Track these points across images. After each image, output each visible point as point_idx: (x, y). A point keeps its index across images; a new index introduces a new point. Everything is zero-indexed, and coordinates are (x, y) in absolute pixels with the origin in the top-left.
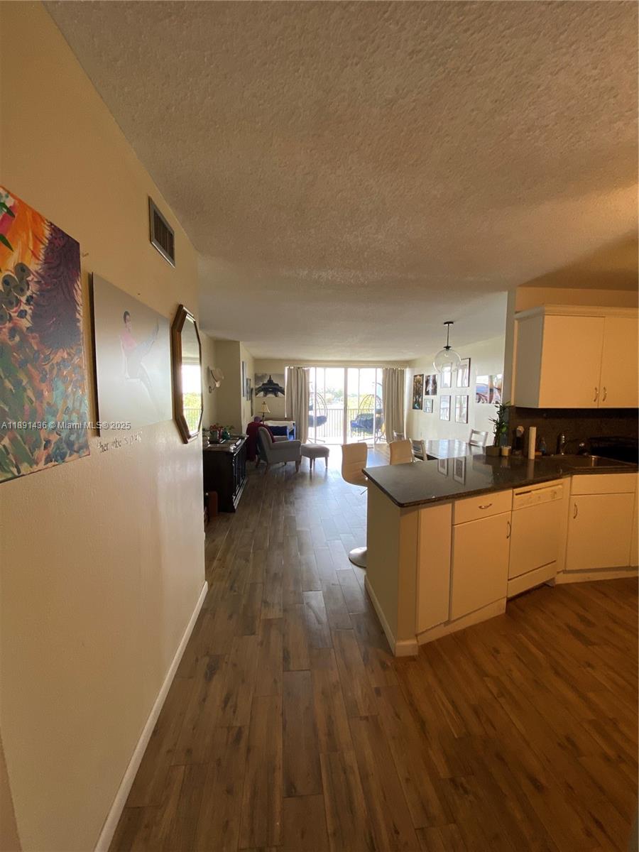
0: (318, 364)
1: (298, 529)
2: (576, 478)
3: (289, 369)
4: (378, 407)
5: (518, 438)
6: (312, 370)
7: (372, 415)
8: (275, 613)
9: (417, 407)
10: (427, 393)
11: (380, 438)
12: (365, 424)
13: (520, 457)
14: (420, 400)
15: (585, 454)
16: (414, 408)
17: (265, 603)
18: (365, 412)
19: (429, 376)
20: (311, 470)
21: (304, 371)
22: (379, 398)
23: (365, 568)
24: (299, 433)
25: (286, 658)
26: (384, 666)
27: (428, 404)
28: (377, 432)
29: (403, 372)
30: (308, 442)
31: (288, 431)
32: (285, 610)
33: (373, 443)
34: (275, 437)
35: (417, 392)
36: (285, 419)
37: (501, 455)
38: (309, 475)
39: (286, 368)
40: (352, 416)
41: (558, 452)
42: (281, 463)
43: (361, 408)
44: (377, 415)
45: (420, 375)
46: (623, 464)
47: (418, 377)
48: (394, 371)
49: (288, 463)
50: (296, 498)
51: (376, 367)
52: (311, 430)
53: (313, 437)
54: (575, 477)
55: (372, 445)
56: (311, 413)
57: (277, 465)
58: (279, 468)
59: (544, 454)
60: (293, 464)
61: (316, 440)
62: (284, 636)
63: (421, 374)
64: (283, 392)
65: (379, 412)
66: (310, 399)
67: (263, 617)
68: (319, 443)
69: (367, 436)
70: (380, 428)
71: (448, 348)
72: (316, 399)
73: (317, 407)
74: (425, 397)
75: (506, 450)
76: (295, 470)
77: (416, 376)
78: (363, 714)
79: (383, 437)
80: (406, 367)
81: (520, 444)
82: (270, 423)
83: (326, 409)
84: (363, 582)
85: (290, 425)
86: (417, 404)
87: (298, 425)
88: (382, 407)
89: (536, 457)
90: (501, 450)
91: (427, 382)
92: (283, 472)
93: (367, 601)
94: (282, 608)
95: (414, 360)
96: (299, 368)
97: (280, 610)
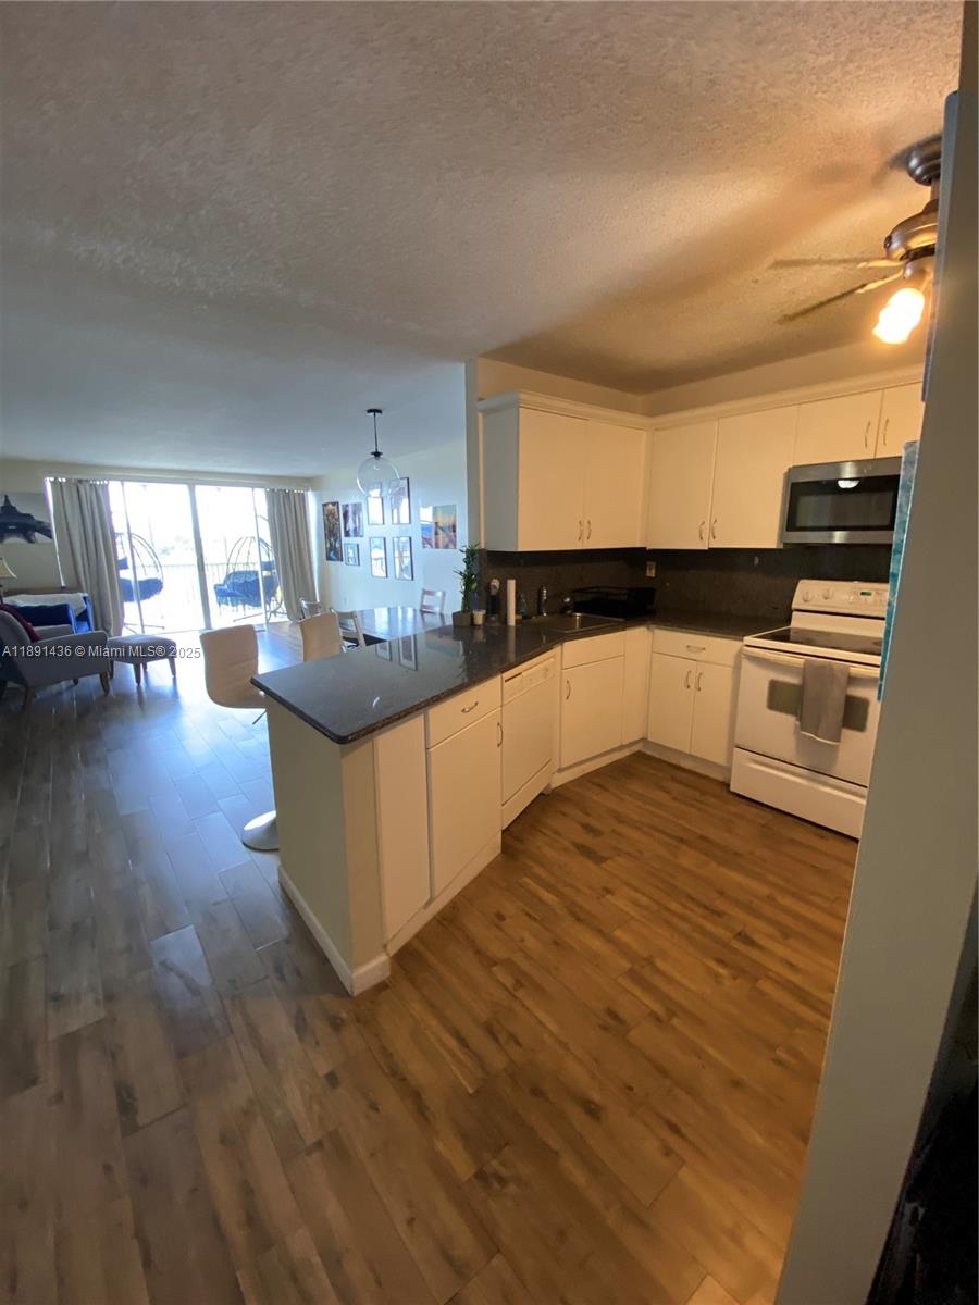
0: (126, 474)
1: (124, 811)
2: (568, 645)
3: (54, 484)
4: (265, 559)
5: (493, 597)
6: (114, 487)
7: (256, 573)
8: (84, 1014)
9: (334, 557)
10: (347, 534)
11: (275, 612)
12: (242, 589)
13: (497, 625)
14: (338, 545)
15: (569, 612)
16: (329, 558)
17: (56, 999)
18: (241, 568)
19: (347, 505)
20: (139, 687)
21: (94, 487)
22: (263, 542)
23: (276, 850)
24: (100, 617)
25: (126, 1103)
26: (336, 1024)
27: (351, 552)
28: (268, 602)
29: (303, 498)
30: (125, 633)
31: (72, 615)
32: (110, 998)
33: (264, 621)
34: (36, 629)
35: (331, 532)
36: (63, 590)
37: (473, 624)
38: (136, 696)
39: (48, 482)
40: (216, 577)
41: (540, 613)
42: (63, 683)
43: (232, 561)
44: (265, 573)
45: (334, 504)
46: (610, 622)
47: (330, 506)
48: (287, 495)
49: (82, 680)
50: (109, 750)
51: (253, 486)
52: (130, 608)
53: (137, 620)
54: (566, 644)
55: (261, 625)
56: (125, 574)
57: (55, 688)
58: (60, 693)
59: (525, 617)
60: (95, 679)
61: (143, 626)
62: (114, 1056)
63: (335, 500)
64: (47, 532)
65: (267, 566)
66: (119, 547)
67: (53, 1035)
68: (152, 633)
69: (250, 610)
70: (274, 594)
71: (377, 454)
72: (132, 547)
73: (138, 562)
74: (344, 540)
75: (479, 616)
76: (103, 692)
77: (325, 505)
78: (310, 1139)
79: (280, 610)
80: (308, 490)
81: (495, 605)
82: (22, 601)
83: (158, 566)
84: (276, 878)
85: (75, 601)
86: (333, 553)
87: (98, 600)
88: (272, 558)
89: (517, 621)
90: (472, 618)
91: (346, 515)
92: (72, 699)
93: (288, 912)
94: (101, 997)
95: (321, 476)
96: (80, 481)
97: (97, 1002)
